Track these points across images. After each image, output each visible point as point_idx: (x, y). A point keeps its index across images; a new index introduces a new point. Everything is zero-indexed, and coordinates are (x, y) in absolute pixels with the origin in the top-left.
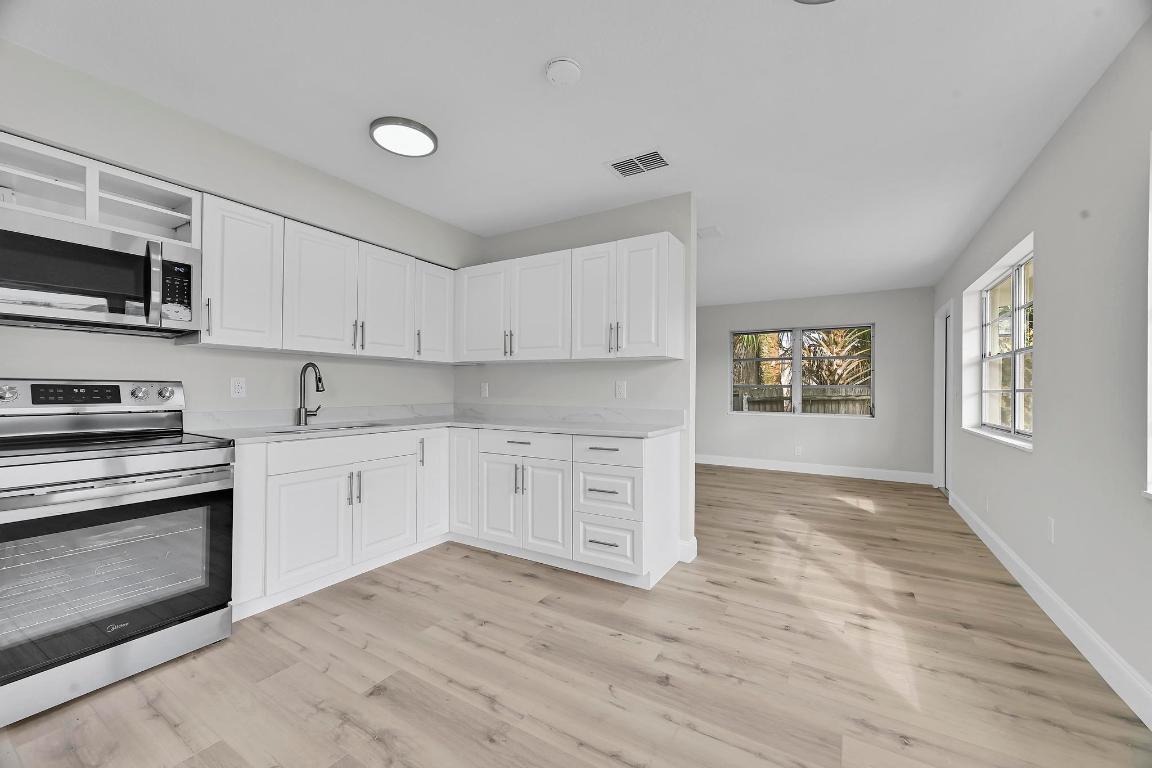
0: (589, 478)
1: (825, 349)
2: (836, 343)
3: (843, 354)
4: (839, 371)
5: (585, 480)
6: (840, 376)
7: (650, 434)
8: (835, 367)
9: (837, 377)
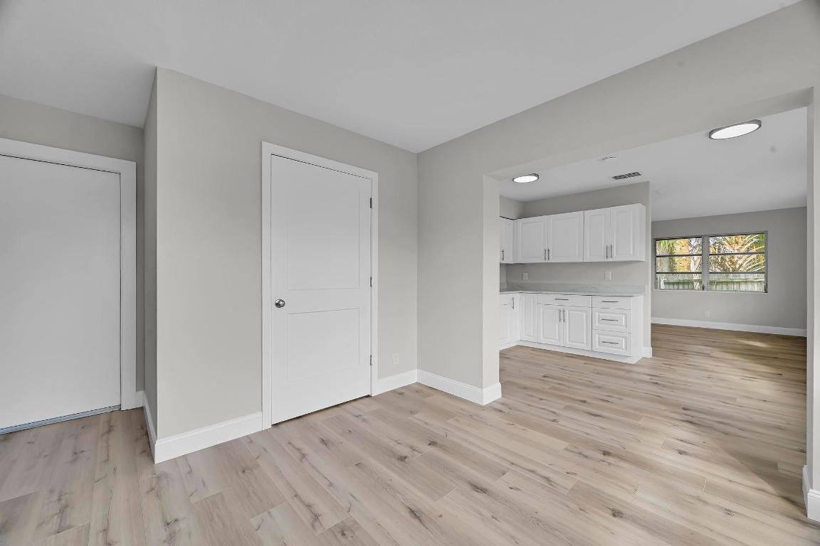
0: (600, 314)
1: (727, 248)
2: (737, 243)
3: (743, 250)
4: (740, 262)
5: (599, 316)
6: (741, 266)
7: (635, 295)
8: (736, 259)
9: (737, 266)
